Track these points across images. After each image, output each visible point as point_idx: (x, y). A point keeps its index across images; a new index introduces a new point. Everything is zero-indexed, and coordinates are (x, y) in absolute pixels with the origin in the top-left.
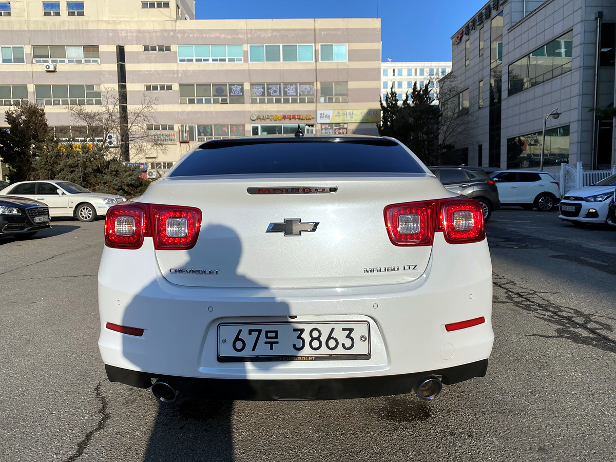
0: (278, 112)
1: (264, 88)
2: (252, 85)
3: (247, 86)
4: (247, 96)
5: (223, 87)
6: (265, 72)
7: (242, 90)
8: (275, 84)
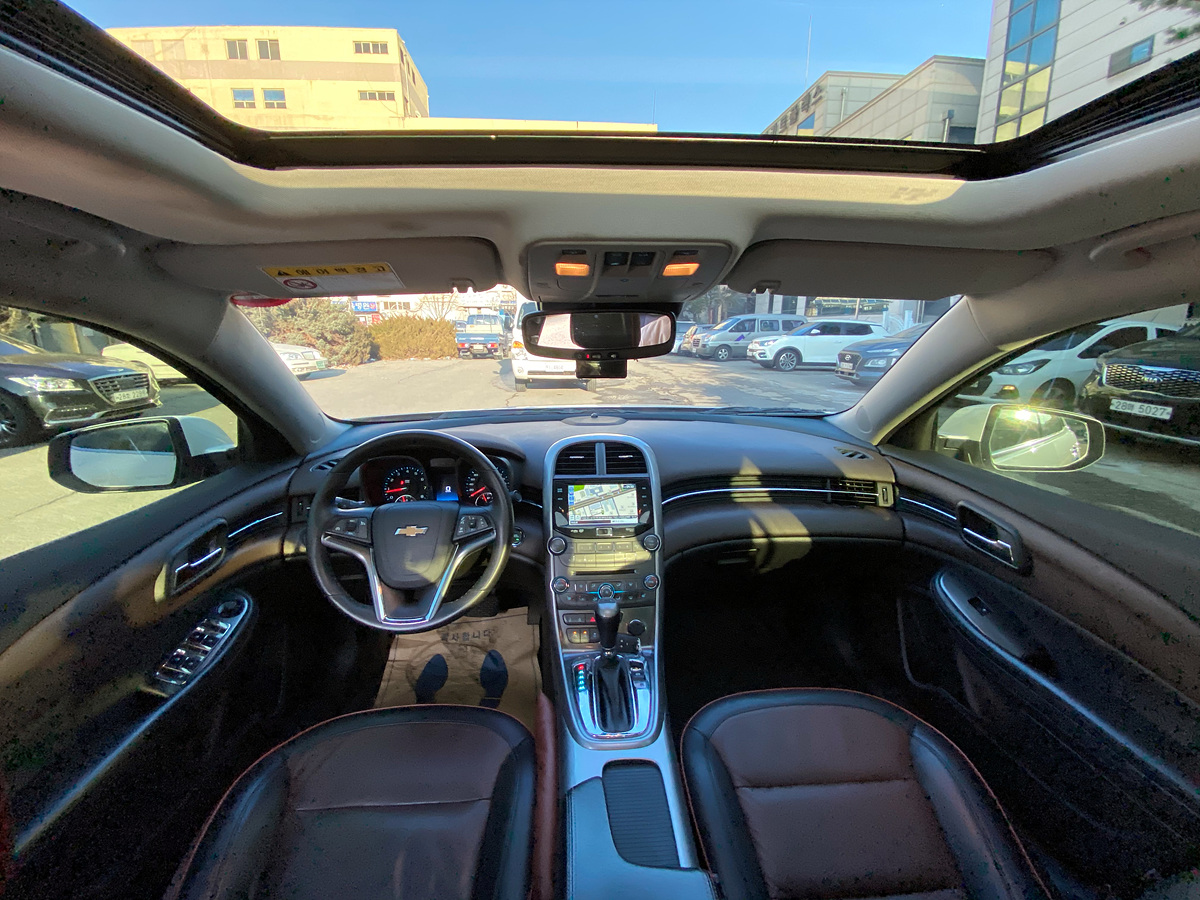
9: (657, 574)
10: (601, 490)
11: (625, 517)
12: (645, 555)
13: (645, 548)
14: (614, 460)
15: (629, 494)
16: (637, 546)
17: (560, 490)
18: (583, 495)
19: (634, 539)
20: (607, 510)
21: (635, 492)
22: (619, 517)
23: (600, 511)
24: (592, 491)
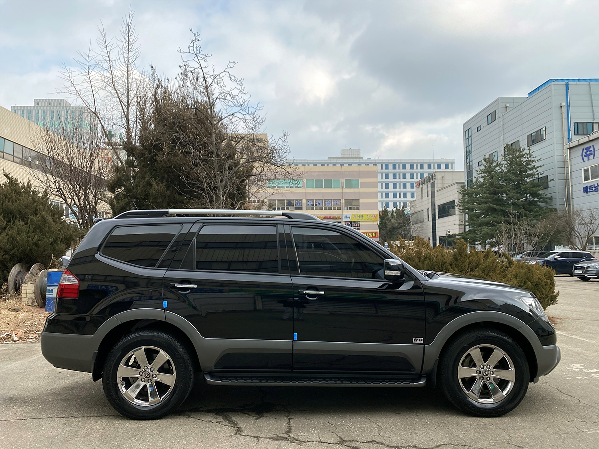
0: (321, 214)
1: (314, 202)
2: (307, 200)
3: (304, 201)
4: (304, 207)
5: (292, 201)
6: (314, 193)
7: (302, 202)
8: (320, 200)
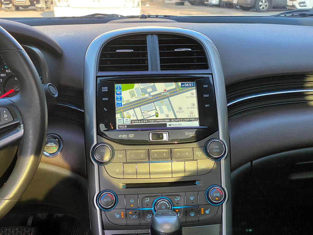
9: (223, 185)
10: (154, 89)
11: (183, 120)
12: (208, 164)
13: (208, 155)
14: (168, 54)
15: (188, 94)
16: (199, 153)
17: (105, 89)
18: (133, 95)
19: (195, 145)
20: (162, 112)
21: (194, 91)
22: (176, 120)
23: (153, 113)
24: (144, 91)
